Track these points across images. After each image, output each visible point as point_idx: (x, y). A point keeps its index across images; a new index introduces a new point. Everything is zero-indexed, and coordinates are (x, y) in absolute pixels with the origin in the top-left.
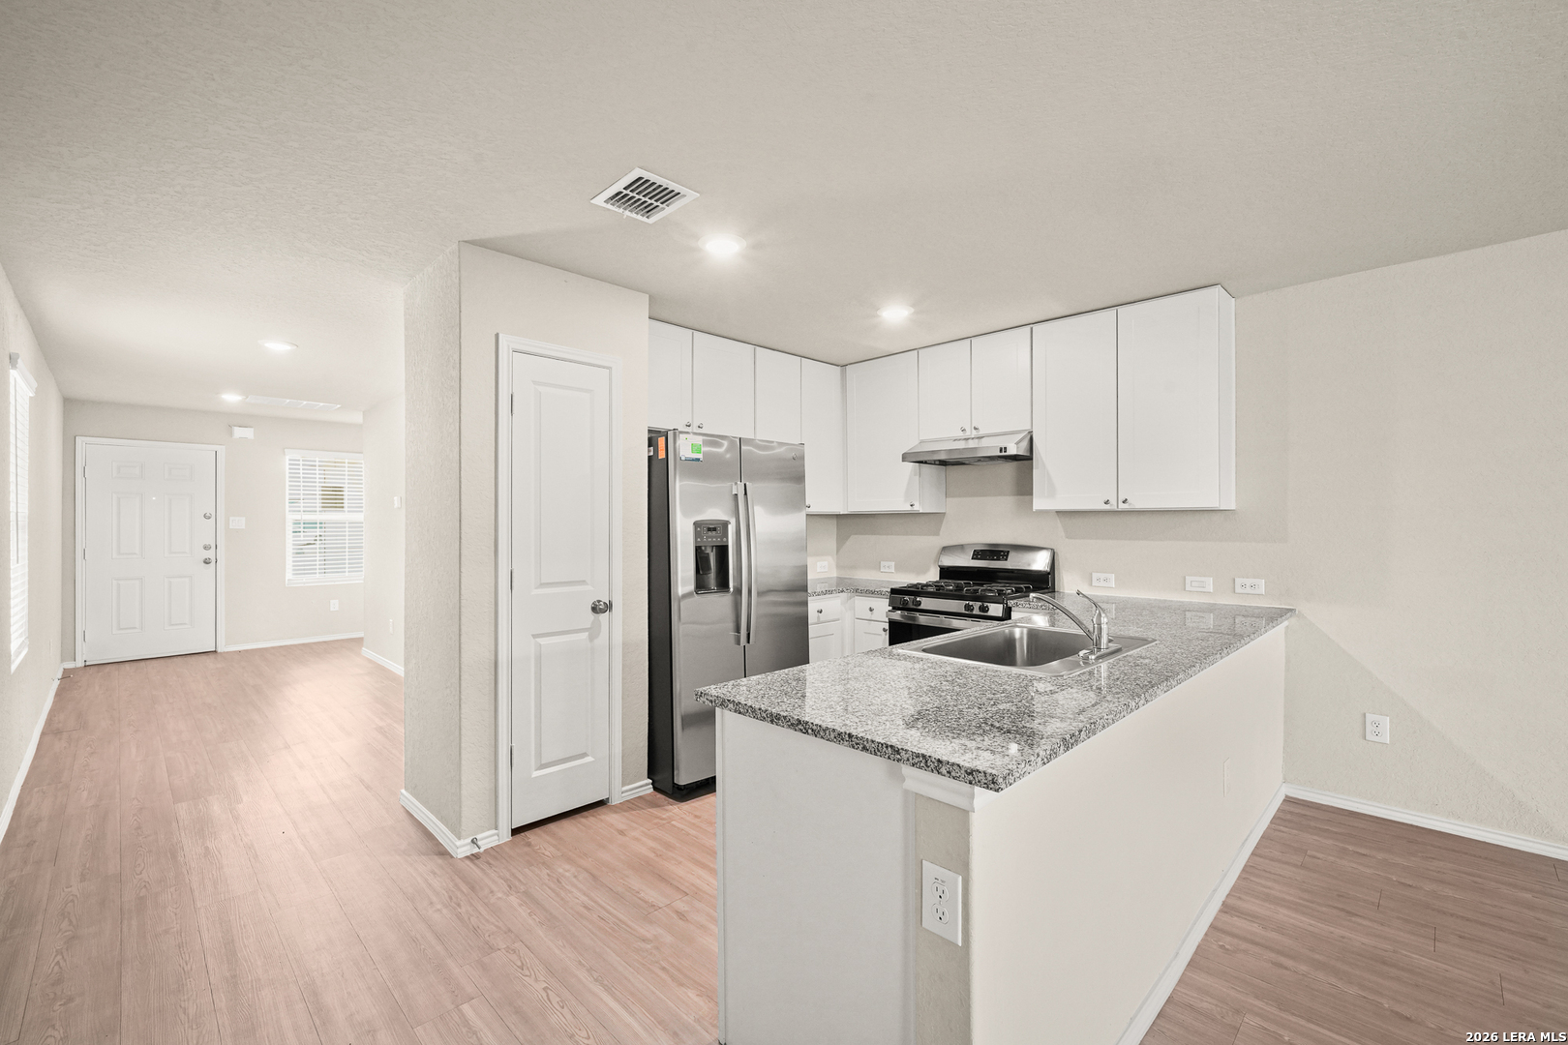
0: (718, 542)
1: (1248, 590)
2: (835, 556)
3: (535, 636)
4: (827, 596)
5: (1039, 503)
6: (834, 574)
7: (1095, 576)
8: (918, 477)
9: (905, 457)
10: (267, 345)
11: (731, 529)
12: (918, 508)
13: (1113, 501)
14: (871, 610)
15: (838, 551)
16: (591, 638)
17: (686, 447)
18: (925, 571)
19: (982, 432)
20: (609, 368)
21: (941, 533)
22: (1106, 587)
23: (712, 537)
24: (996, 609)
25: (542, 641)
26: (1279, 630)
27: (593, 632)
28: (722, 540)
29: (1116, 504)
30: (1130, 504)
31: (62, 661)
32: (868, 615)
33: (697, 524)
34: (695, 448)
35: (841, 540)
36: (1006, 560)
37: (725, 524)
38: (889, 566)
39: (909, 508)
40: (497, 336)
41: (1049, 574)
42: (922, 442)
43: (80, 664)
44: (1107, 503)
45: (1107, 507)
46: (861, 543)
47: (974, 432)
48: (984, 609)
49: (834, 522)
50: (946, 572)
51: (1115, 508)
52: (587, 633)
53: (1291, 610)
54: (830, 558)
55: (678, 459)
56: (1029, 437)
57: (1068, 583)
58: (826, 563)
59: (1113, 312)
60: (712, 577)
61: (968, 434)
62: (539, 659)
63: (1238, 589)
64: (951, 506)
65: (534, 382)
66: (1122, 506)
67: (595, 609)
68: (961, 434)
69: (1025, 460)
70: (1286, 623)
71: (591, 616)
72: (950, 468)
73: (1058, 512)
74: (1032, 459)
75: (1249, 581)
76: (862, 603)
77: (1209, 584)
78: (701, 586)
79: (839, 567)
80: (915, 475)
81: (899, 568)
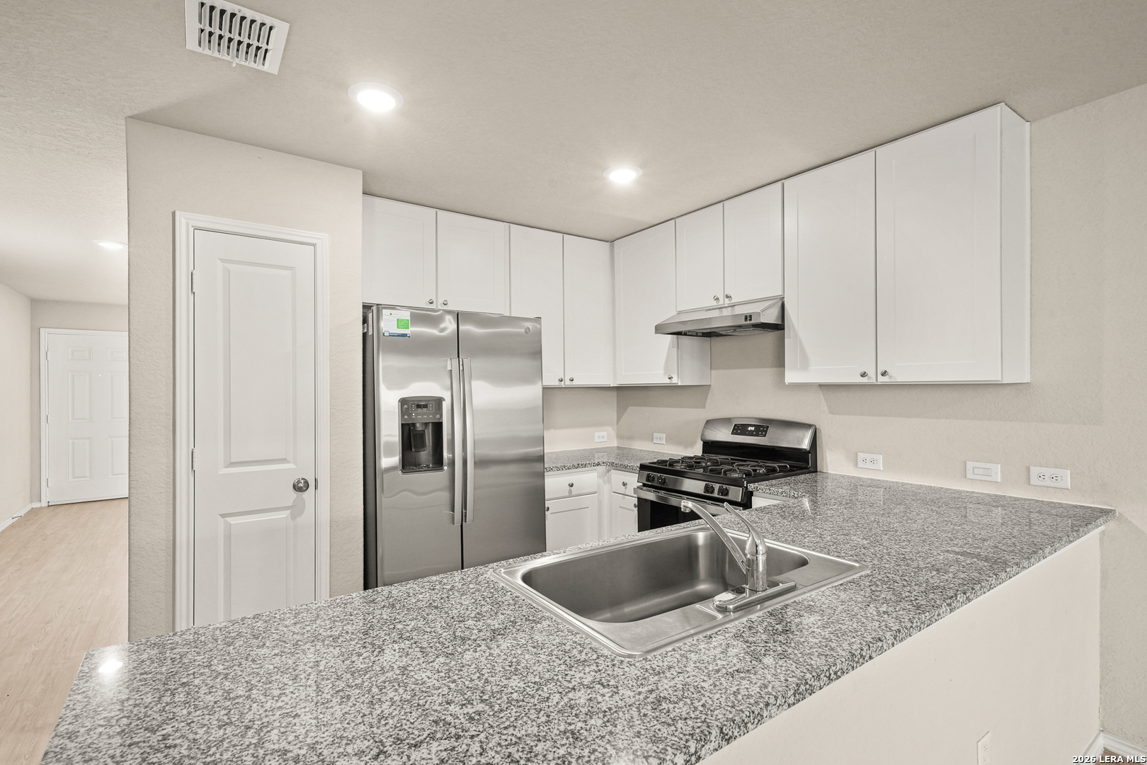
0: (431, 418)
1: (1048, 483)
2: (616, 427)
3: (223, 516)
4: (579, 469)
5: (791, 377)
6: (615, 444)
7: (861, 456)
8: (675, 349)
9: (659, 329)
10: (100, 244)
11: (446, 406)
12: (675, 381)
13: (871, 373)
14: (624, 484)
15: (618, 421)
16: (294, 517)
17: (389, 323)
18: (692, 444)
19: (734, 300)
20: (314, 245)
21: (707, 405)
22: (875, 469)
23: (422, 415)
24: (736, 493)
25: (232, 521)
26: (1092, 537)
27: (296, 510)
28: (434, 417)
29: (874, 377)
30: (891, 377)
31: (31, 502)
32: (622, 490)
33: (403, 402)
34: (400, 323)
35: (621, 411)
36: (765, 436)
37: (439, 401)
38: (660, 437)
39: (668, 381)
40: (174, 214)
41: (809, 452)
42: (679, 313)
43: (44, 504)
44: (863, 375)
45: (865, 380)
46: (638, 415)
47: (727, 300)
48: (724, 492)
49: (614, 394)
50: (710, 446)
51: (873, 381)
52: (289, 511)
53: (1111, 511)
54: (610, 429)
55: (381, 335)
56: (780, 303)
57: (833, 462)
58: (605, 434)
59: (871, 153)
60: (425, 455)
61: (721, 302)
62: (228, 537)
63: (1034, 481)
64: (716, 378)
65: (222, 260)
66: (882, 379)
67: (297, 488)
68: (714, 303)
69: (779, 327)
70: (1102, 528)
71: (294, 495)
72: (714, 339)
73: (821, 386)
74: (784, 329)
75: (1048, 472)
76: (618, 477)
77: (997, 472)
78: (408, 464)
79: (619, 437)
80: (673, 347)
81: (670, 440)
